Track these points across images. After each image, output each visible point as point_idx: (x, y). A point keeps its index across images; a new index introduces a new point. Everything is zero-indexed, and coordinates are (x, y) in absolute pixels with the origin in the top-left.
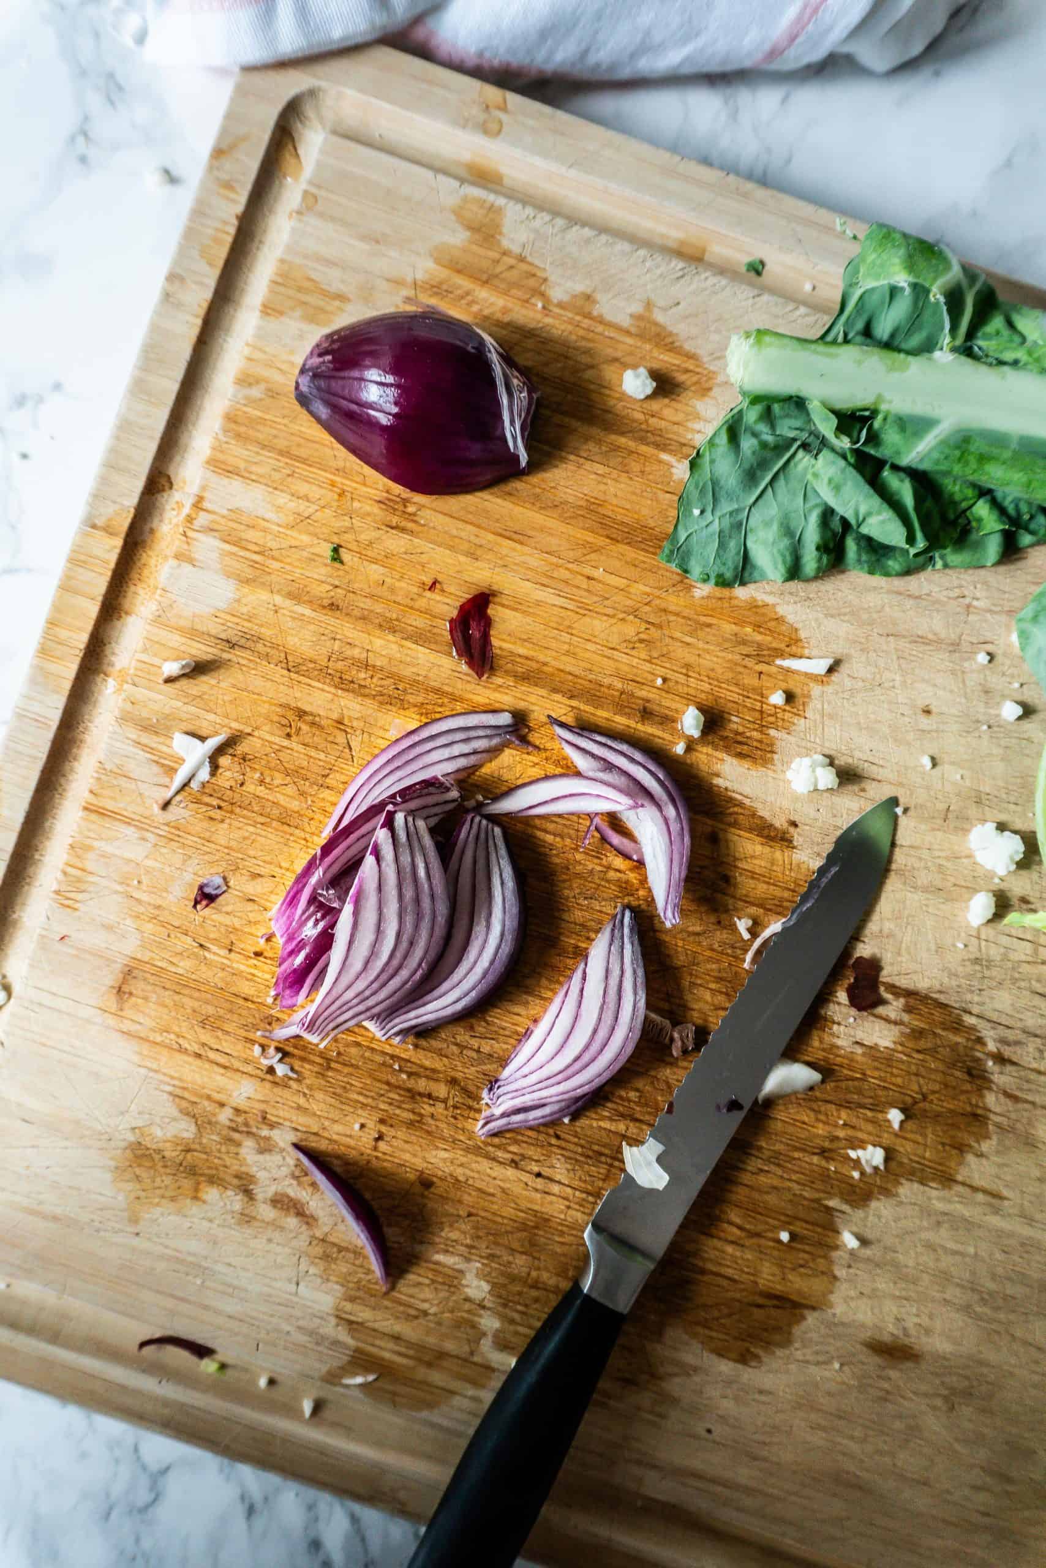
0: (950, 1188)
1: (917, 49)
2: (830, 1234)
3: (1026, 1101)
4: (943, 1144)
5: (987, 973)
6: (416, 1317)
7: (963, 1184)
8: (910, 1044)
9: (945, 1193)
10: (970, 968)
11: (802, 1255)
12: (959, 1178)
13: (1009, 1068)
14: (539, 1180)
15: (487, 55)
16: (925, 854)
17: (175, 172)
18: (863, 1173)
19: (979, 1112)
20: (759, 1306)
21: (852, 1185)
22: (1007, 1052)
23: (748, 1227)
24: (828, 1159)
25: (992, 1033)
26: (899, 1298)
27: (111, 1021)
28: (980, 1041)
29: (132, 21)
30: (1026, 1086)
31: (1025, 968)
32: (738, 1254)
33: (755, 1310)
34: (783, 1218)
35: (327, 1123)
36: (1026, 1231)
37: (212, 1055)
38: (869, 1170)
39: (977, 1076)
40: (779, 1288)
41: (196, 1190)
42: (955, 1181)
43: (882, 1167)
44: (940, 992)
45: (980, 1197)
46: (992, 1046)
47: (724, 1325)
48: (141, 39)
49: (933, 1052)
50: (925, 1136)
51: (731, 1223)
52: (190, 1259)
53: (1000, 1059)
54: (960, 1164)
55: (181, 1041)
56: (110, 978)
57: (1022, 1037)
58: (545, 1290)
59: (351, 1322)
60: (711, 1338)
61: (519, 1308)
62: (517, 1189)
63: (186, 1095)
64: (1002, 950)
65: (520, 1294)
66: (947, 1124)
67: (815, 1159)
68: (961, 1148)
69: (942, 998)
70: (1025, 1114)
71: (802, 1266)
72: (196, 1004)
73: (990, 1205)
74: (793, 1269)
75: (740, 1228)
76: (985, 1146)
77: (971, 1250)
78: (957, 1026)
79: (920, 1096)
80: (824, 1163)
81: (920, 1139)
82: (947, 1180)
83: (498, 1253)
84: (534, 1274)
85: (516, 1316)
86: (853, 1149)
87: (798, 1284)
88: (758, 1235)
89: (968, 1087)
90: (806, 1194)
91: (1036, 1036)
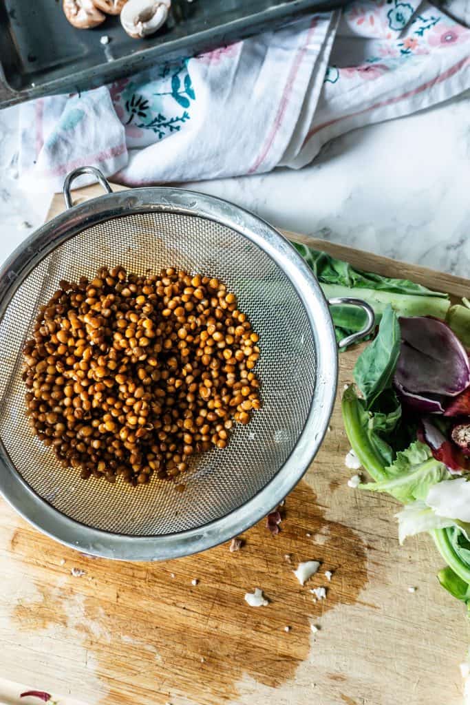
0: (354, 604)
1: (309, 160)
2: (306, 627)
3: (382, 565)
4: (349, 585)
5: (360, 512)
6: (136, 675)
7: (360, 602)
8: (333, 544)
9: (352, 607)
10: (353, 510)
11: (295, 637)
12: (357, 599)
13: (373, 551)
14: (184, 610)
15: (146, 180)
16: (332, 466)
17: (30, 224)
18: (317, 599)
19: (363, 570)
20: (279, 661)
21: (313, 605)
22: (372, 545)
23: (272, 626)
24: (302, 594)
25: (365, 537)
26: (337, 654)
27: (9, 555)
28: (360, 540)
29: (13, 172)
30: (381, 559)
31: (375, 509)
32: (269, 638)
33: (277, 663)
34: (286, 621)
35: (97, 592)
36: (388, 621)
37: (51, 566)
38: (320, 598)
39: (361, 555)
40: (286, 652)
41: (44, 624)
42: (356, 601)
43: (325, 596)
44: (342, 521)
45: (366, 608)
46: (365, 543)
47: (264, 670)
48: (17, 177)
49: (342, 546)
50: (341, 582)
51: (265, 625)
52: (42, 654)
53: (369, 548)
54: (358, 593)
55: (38, 561)
56: (9, 537)
57: (377, 538)
58: (189, 659)
59: (109, 678)
60: (259, 676)
61: (179, 667)
62: (176, 616)
63: (39, 583)
64: (365, 502)
65: (179, 661)
66: (350, 577)
67: (297, 595)
68: (357, 587)
69: (343, 524)
70: (382, 570)
71: (295, 642)
72: (43, 545)
73: (372, 611)
74: (292, 643)
75: (269, 627)
76: (367, 585)
77: (365, 631)
78: (350, 535)
79: (338, 565)
80: (301, 596)
81: (340, 584)
82: (353, 601)
83: (169, 644)
84: (184, 652)
85: (178, 672)
86: (312, 589)
87: (294, 650)
88: (276, 629)
89: (357, 560)
90: (295, 610)
91: (383, 537)
